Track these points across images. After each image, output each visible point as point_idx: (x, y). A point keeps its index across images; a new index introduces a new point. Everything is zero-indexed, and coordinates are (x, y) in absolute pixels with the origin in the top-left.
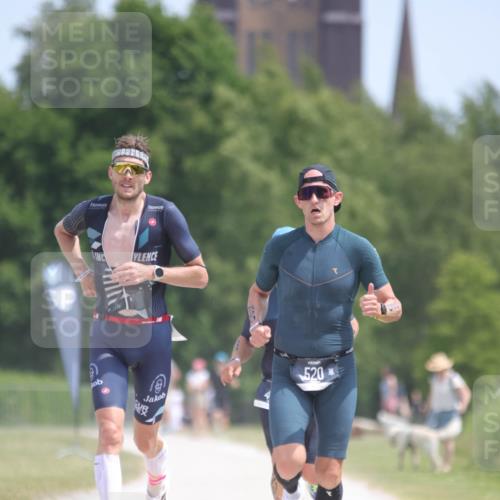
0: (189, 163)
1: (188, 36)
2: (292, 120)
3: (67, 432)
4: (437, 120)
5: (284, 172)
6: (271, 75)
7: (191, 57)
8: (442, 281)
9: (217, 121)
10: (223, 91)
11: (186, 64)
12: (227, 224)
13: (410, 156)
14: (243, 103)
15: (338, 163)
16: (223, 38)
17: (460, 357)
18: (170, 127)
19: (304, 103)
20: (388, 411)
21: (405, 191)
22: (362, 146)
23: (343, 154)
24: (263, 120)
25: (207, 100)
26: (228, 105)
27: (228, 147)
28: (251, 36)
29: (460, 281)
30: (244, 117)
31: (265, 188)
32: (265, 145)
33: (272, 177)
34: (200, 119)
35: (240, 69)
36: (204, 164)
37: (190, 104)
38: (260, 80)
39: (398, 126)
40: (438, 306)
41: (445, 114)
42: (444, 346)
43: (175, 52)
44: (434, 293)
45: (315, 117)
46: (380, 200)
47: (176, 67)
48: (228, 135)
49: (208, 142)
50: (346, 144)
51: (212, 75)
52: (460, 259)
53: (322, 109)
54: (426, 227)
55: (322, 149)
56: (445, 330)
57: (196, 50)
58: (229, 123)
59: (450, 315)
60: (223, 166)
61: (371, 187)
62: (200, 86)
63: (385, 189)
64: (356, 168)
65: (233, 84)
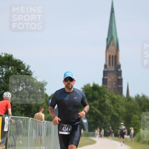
0: (101, 104)
1: (101, 89)
2: (114, 99)
3: (86, 138)
4: (132, 99)
5: (113, 105)
6: (111, 93)
7: (102, 91)
8: (132, 119)
9: (105, 99)
10: (105, 95)
11: (101, 92)
12: (106, 112)
13: (129, 103)
14: (108, 96)
15: (120, 104)
16: (106, 89)
17: (135, 128)
18: (99, 100)
19: (115, 97)
20: (126, 135)
21: (128, 107)
22: (123, 102)
23: (120, 103)
24: (111, 99)
25: (104, 96)
26: (106, 97)
27: (106, 102)
28: (109, 88)
29: (135, 118)
30: (108, 98)
31: (111, 107)
32: (110, 101)
33: (112, 106)
34: (103, 99)
35: (108, 92)
36: (103, 104)
37: (102, 97)
38: (110, 94)
39: (127, 100)
40: (132, 122)
41: (133, 98)
42: (133, 127)
43: (100, 91)
44: (131, 120)
45: (117, 98)
46: (125, 109)
47: (100, 92)
48: (106, 101)
49: (104, 101)
50: (121, 102)
51: (104, 93)
52: (135, 116)
53: (118, 98)
54: (131, 112)
55: (118, 102)
56: (133, 125)
57: (102, 90)
58: (106, 99)
59: (133, 123)
60: (106, 104)
61: (124, 107)
62: (103, 95)
63: (125, 107)
64: (122, 105)
65: (107, 94)
